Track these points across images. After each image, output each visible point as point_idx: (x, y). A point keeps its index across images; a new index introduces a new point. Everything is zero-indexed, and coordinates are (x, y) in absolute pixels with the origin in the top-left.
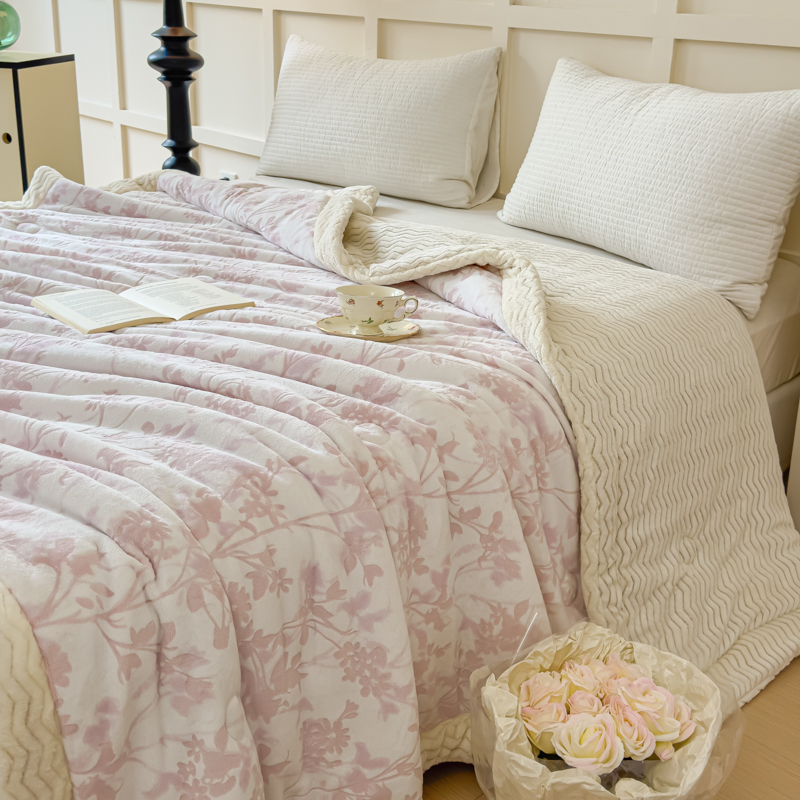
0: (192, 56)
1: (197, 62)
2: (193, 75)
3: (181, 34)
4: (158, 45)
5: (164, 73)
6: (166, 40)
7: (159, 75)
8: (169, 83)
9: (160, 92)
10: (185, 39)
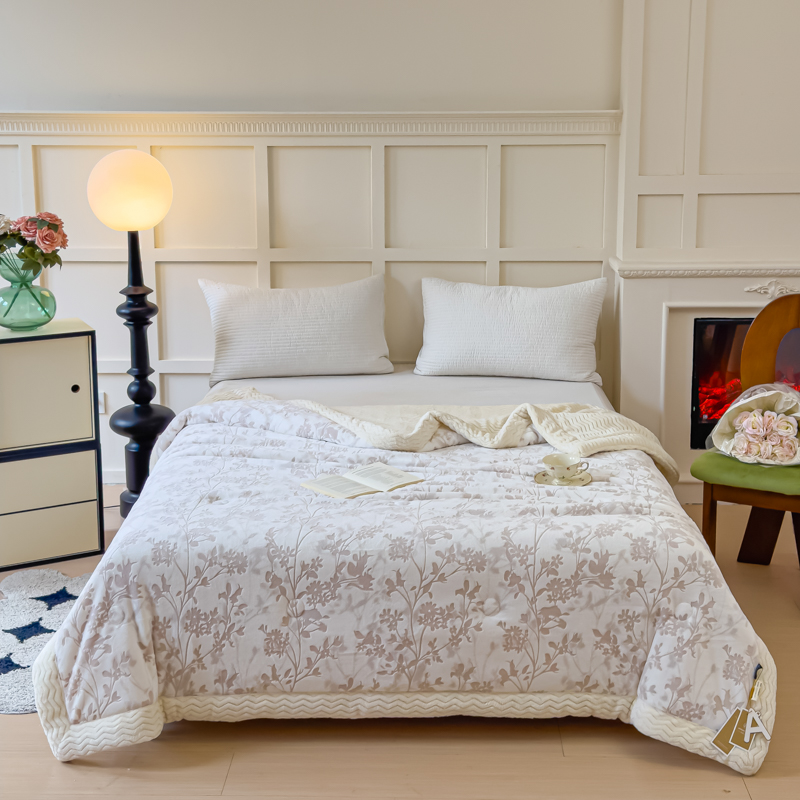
0: (150, 306)
1: (152, 310)
2: (151, 320)
3: (140, 291)
4: (123, 299)
5: (129, 320)
6: (130, 297)
7: (125, 321)
8: (132, 327)
9: (126, 333)
10: (143, 296)
